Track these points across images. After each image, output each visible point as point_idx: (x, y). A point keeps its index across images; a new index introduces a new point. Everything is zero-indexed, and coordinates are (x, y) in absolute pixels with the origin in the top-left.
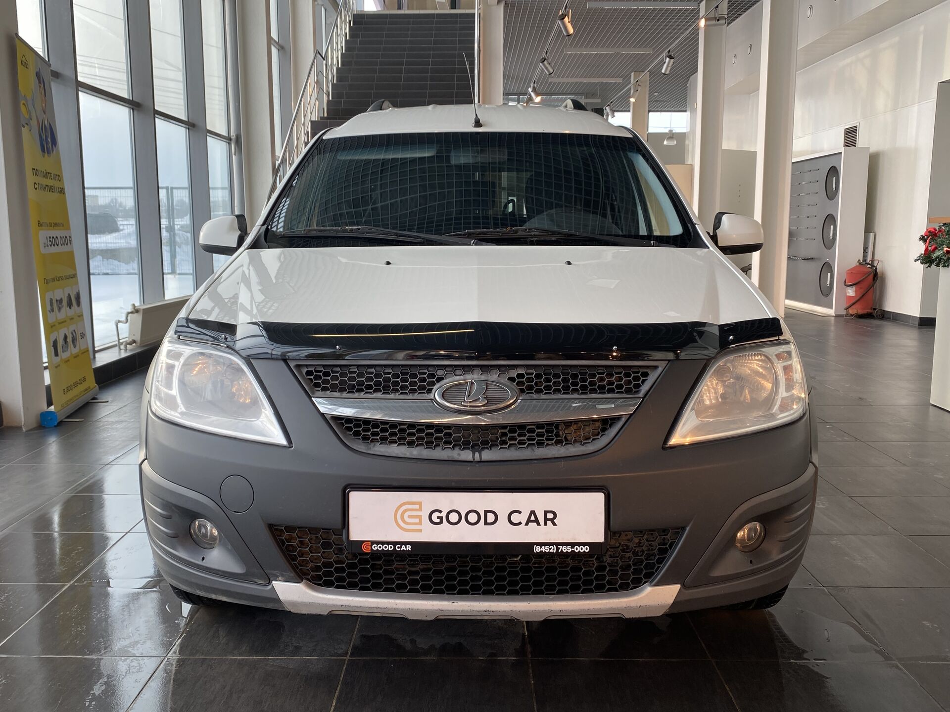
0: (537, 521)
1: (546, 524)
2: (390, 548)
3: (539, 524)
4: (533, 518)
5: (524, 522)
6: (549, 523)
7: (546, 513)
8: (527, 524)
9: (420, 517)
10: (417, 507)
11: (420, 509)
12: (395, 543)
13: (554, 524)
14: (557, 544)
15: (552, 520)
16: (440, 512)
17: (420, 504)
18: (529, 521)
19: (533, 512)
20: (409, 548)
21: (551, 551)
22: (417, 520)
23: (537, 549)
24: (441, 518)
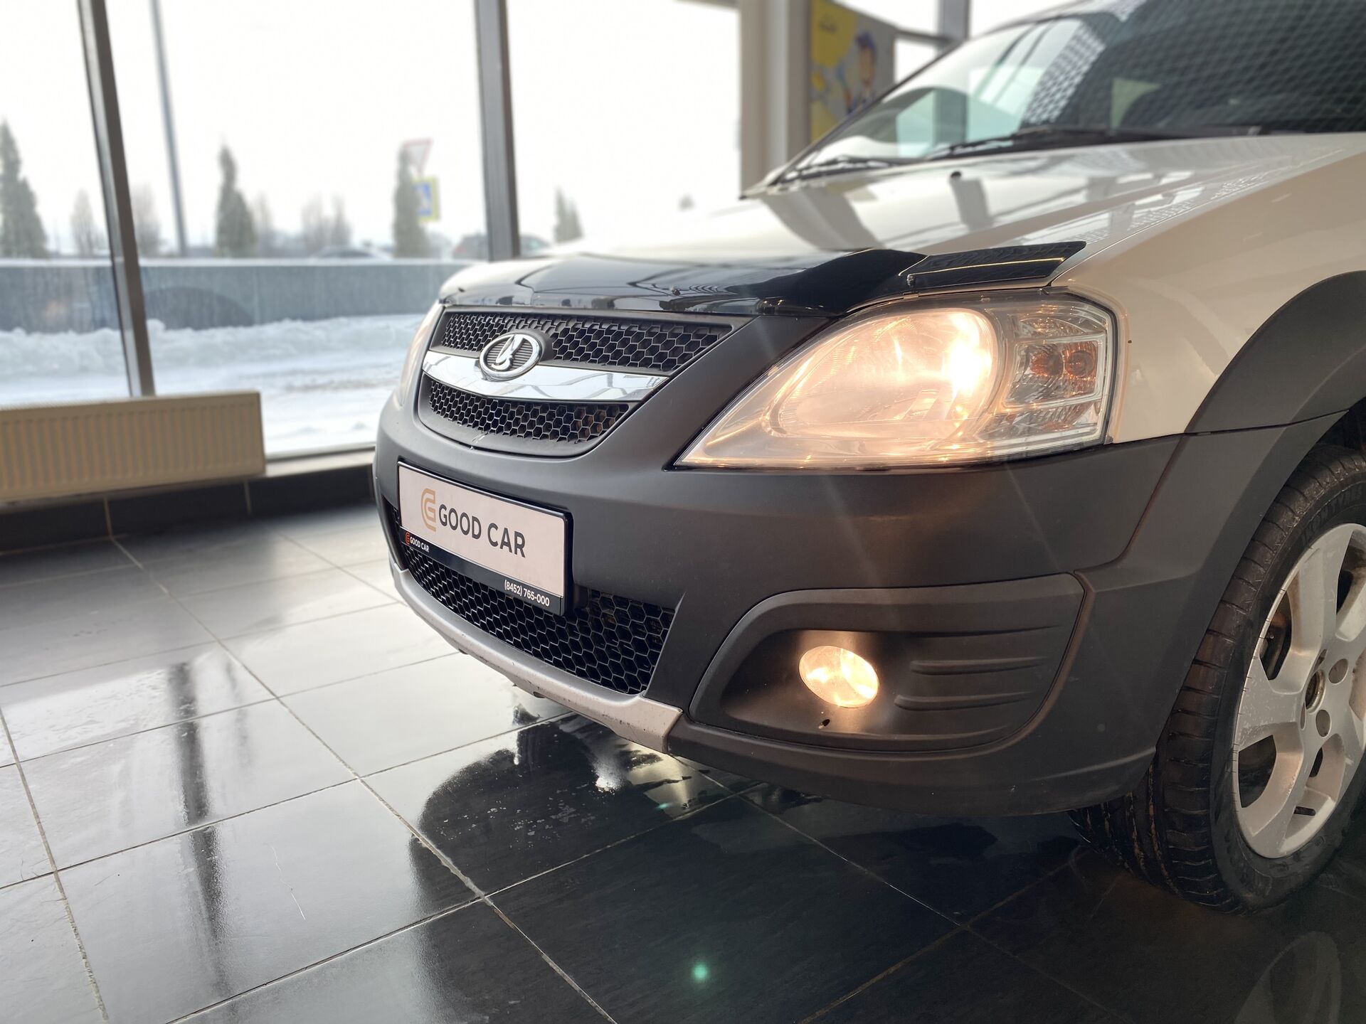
0: (508, 544)
1: (516, 553)
2: (418, 544)
3: (511, 551)
4: (506, 540)
5: (499, 543)
6: (519, 550)
7: (517, 534)
8: (501, 548)
9: (432, 510)
10: (431, 497)
11: (433, 502)
12: (422, 541)
13: (523, 556)
14: (524, 586)
15: (521, 547)
16: (445, 509)
17: (433, 493)
18: (503, 543)
19: (506, 531)
20: (427, 549)
21: (518, 593)
22: (431, 515)
23: (509, 587)
24: (445, 516)
